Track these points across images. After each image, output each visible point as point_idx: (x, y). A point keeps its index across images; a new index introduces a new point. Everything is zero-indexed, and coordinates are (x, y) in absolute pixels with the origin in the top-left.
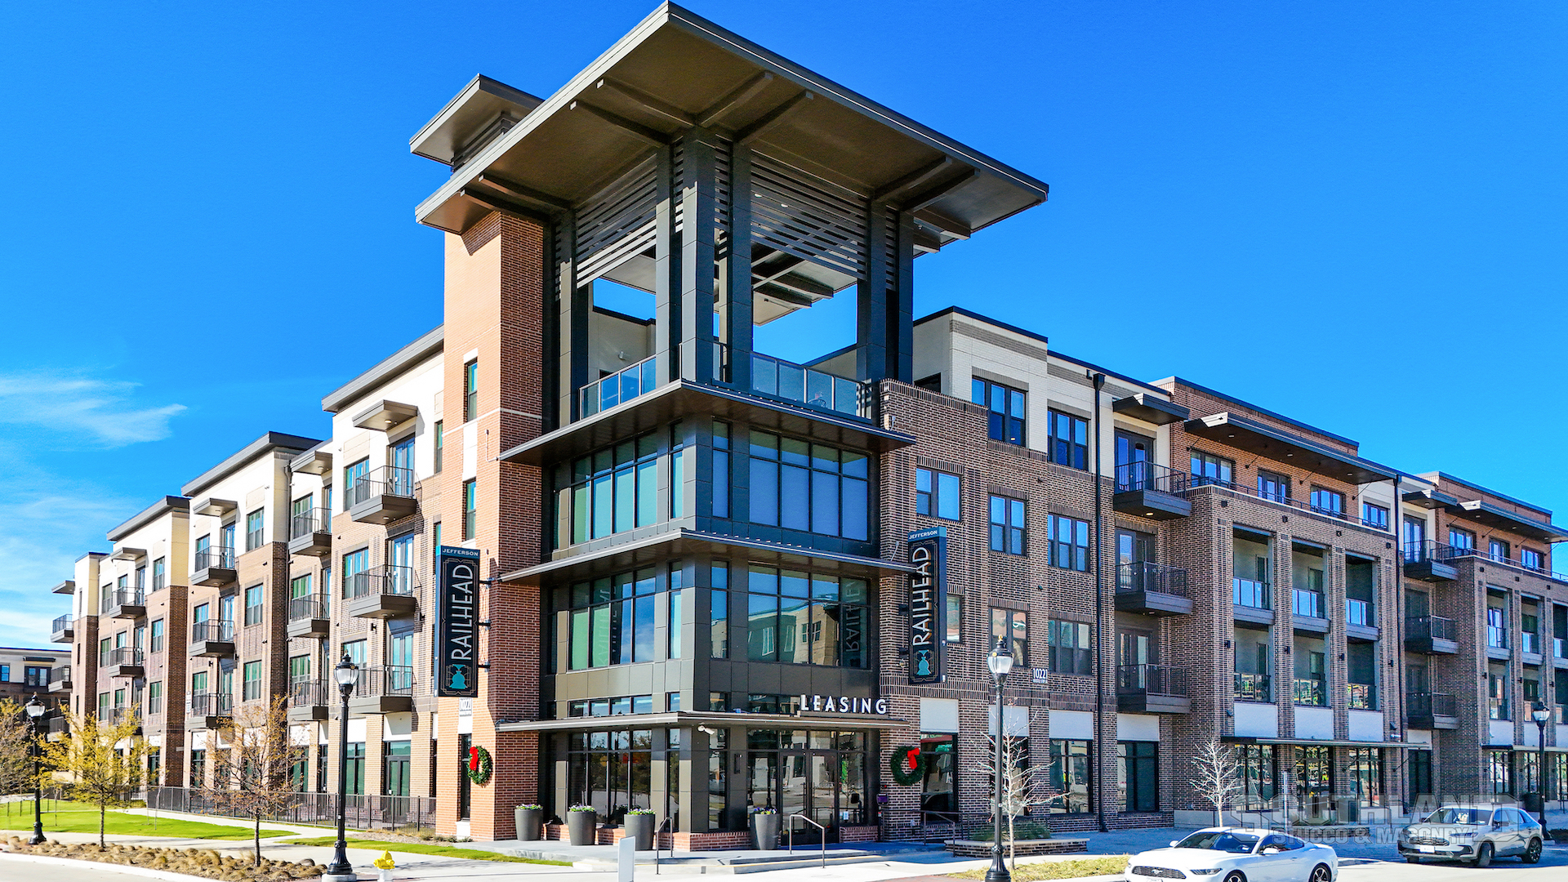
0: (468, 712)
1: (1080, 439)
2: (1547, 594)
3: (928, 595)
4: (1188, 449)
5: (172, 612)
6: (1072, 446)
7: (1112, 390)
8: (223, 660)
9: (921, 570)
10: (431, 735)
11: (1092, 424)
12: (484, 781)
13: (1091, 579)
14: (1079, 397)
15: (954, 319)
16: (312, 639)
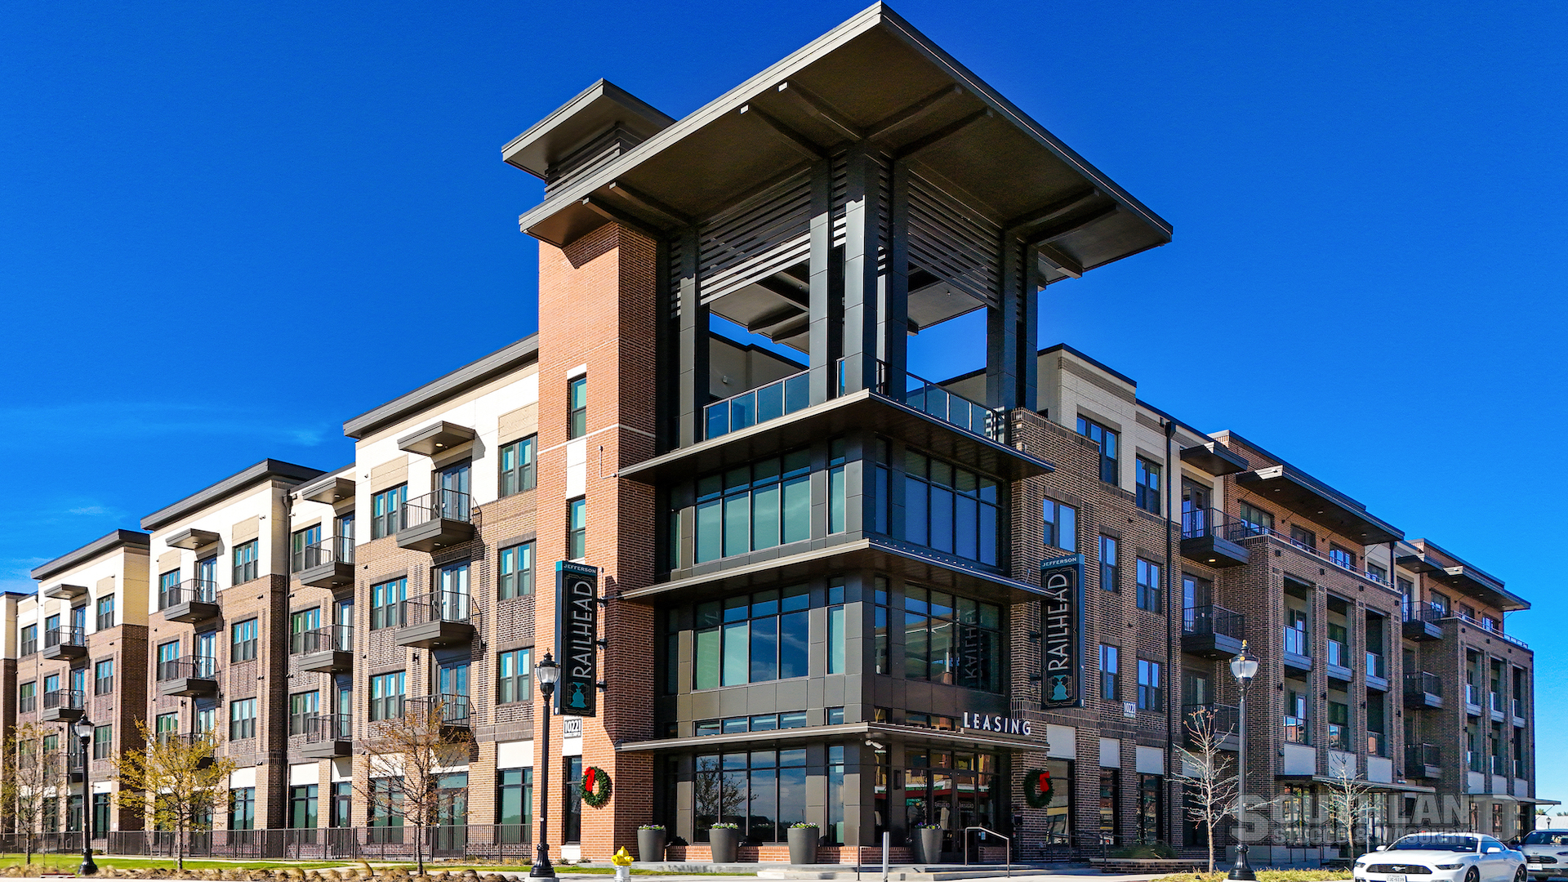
0: (575, 734)
1: (1153, 486)
2: (1509, 657)
3: (1065, 621)
4: (1239, 501)
5: (124, 651)
6: (1148, 491)
7: (1181, 439)
8: (199, 699)
9: (1058, 596)
10: (496, 765)
11: (1164, 470)
12: (599, 803)
13: (1163, 620)
14: (1155, 445)
15: (1063, 356)
16: (321, 674)
